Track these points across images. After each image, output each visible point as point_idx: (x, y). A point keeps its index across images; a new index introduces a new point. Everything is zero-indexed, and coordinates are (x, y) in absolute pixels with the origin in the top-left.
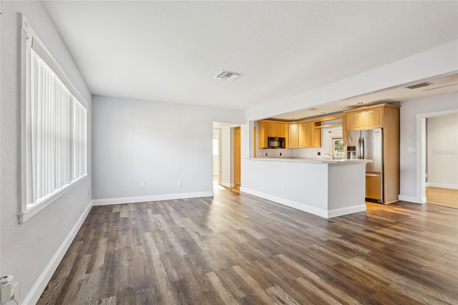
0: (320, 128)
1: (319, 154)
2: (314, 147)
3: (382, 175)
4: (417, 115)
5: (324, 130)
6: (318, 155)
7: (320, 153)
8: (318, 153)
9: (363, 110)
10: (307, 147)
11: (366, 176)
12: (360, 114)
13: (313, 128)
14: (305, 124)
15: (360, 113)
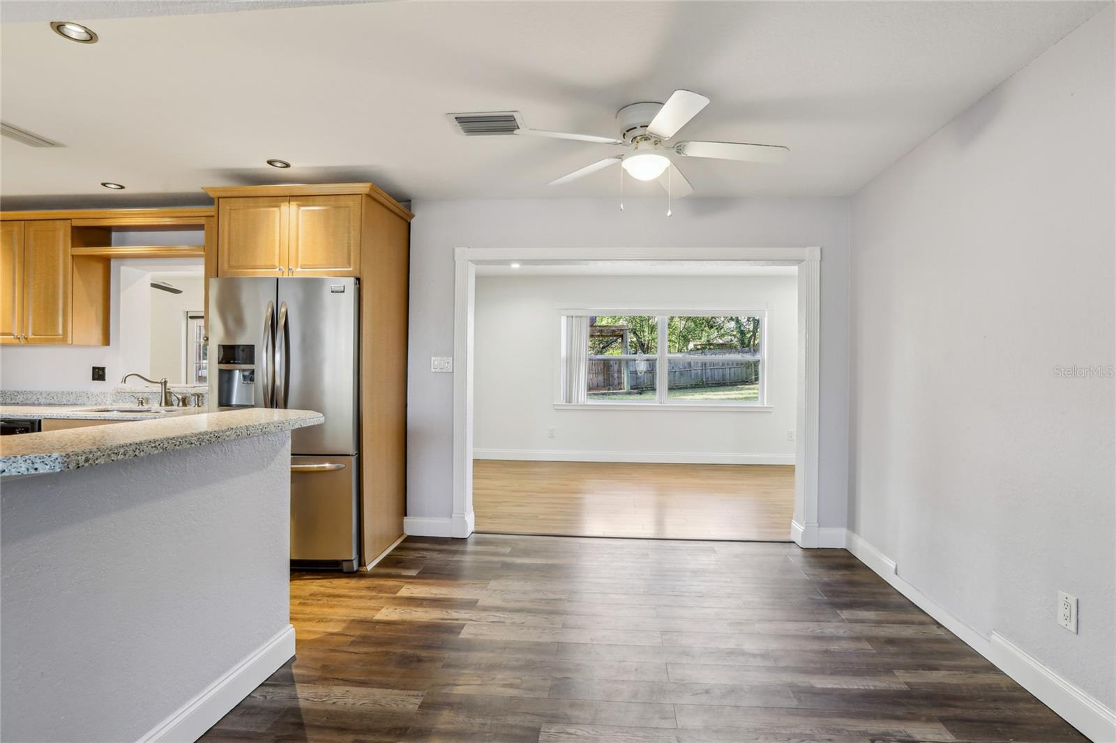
0: (106, 260)
1: (99, 374)
2: (63, 341)
3: (353, 460)
4: (457, 250)
5: (123, 268)
6: (94, 379)
7: (103, 369)
8: (94, 368)
9: (291, 197)
10: (27, 342)
11: (295, 473)
12: (276, 209)
13: (65, 252)
14: (16, 227)
15: (278, 206)
